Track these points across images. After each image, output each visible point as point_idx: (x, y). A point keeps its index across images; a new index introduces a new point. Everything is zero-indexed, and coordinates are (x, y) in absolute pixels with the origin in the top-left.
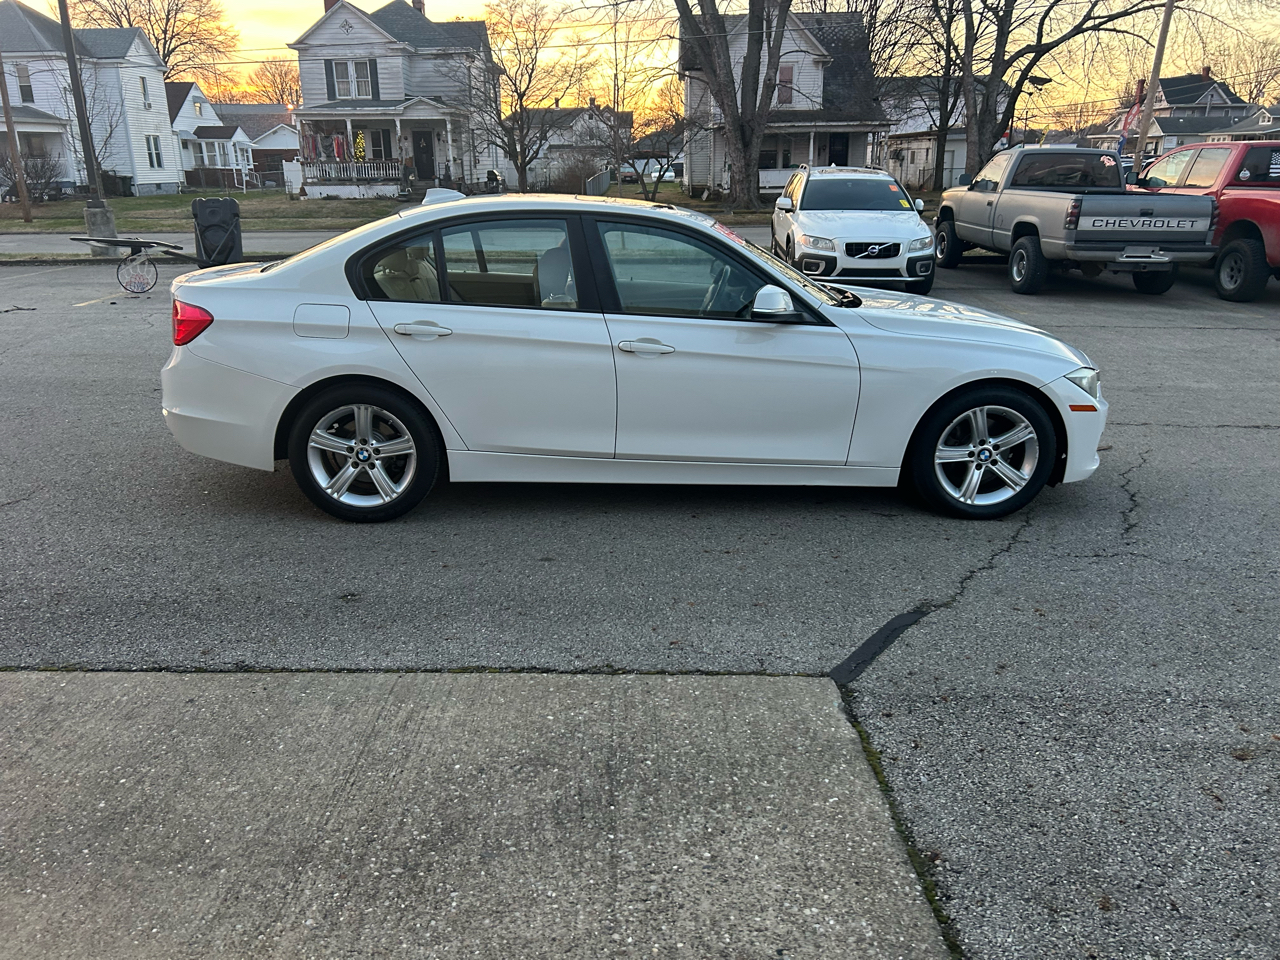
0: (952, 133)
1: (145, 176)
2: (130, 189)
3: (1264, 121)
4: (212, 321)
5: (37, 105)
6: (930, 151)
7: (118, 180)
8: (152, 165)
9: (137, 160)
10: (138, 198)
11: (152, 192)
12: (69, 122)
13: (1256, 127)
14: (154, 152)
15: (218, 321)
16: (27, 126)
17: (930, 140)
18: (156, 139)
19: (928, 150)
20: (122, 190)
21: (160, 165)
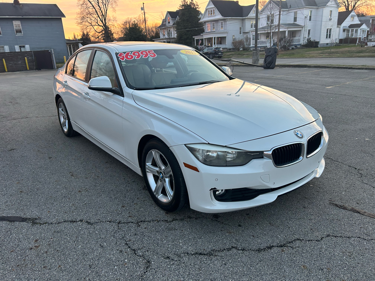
1: (323, 40)
2: (317, 45)
5: (297, 23)
7: (314, 43)
8: (327, 37)
9: (322, 36)
10: (320, 48)
11: (324, 46)
12: (304, 27)
14: (328, 33)
16: (291, 28)
18: (330, 30)
20: (314, 46)
21: (330, 37)
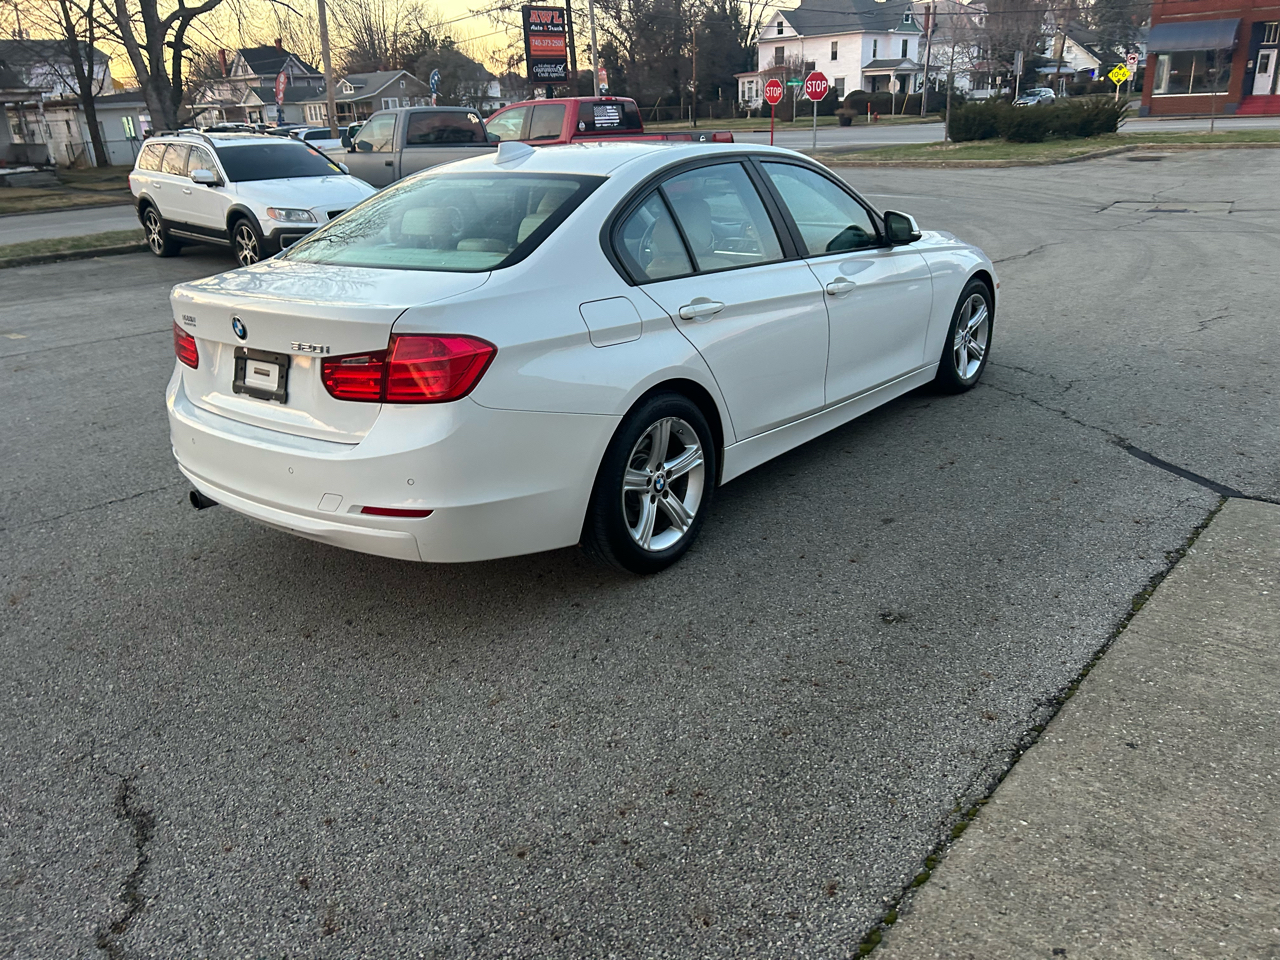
0: (103, 102)
3: (347, 90)
4: (495, 351)
6: (71, 123)
13: (342, 95)
15: (502, 349)
17: (67, 110)
19: (67, 122)
